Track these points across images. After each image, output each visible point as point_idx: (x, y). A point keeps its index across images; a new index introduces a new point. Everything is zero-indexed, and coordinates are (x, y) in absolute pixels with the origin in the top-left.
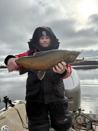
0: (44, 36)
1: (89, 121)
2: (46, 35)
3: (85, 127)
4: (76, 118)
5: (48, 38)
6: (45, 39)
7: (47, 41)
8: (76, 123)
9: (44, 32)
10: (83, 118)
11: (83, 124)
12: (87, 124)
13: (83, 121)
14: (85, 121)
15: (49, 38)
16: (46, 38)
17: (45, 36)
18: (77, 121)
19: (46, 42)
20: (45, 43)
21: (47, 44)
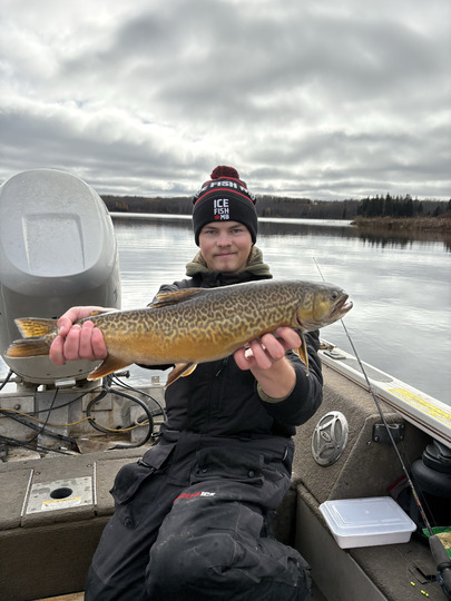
0: (219, 220)
1: (144, 413)
2: (228, 217)
3: (127, 437)
4: (89, 407)
5: (237, 231)
6: (224, 234)
7: (234, 243)
8: (88, 427)
9: (221, 203)
10: (120, 404)
11: (119, 427)
12: (134, 425)
13: (122, 417)
14: (127, 415)
15: (243, 227)
16: (232, 231)
17: (223, 220)
18: (92, 422)
19: (229, 246)
20: (225, 252)
21: (233, 257)
